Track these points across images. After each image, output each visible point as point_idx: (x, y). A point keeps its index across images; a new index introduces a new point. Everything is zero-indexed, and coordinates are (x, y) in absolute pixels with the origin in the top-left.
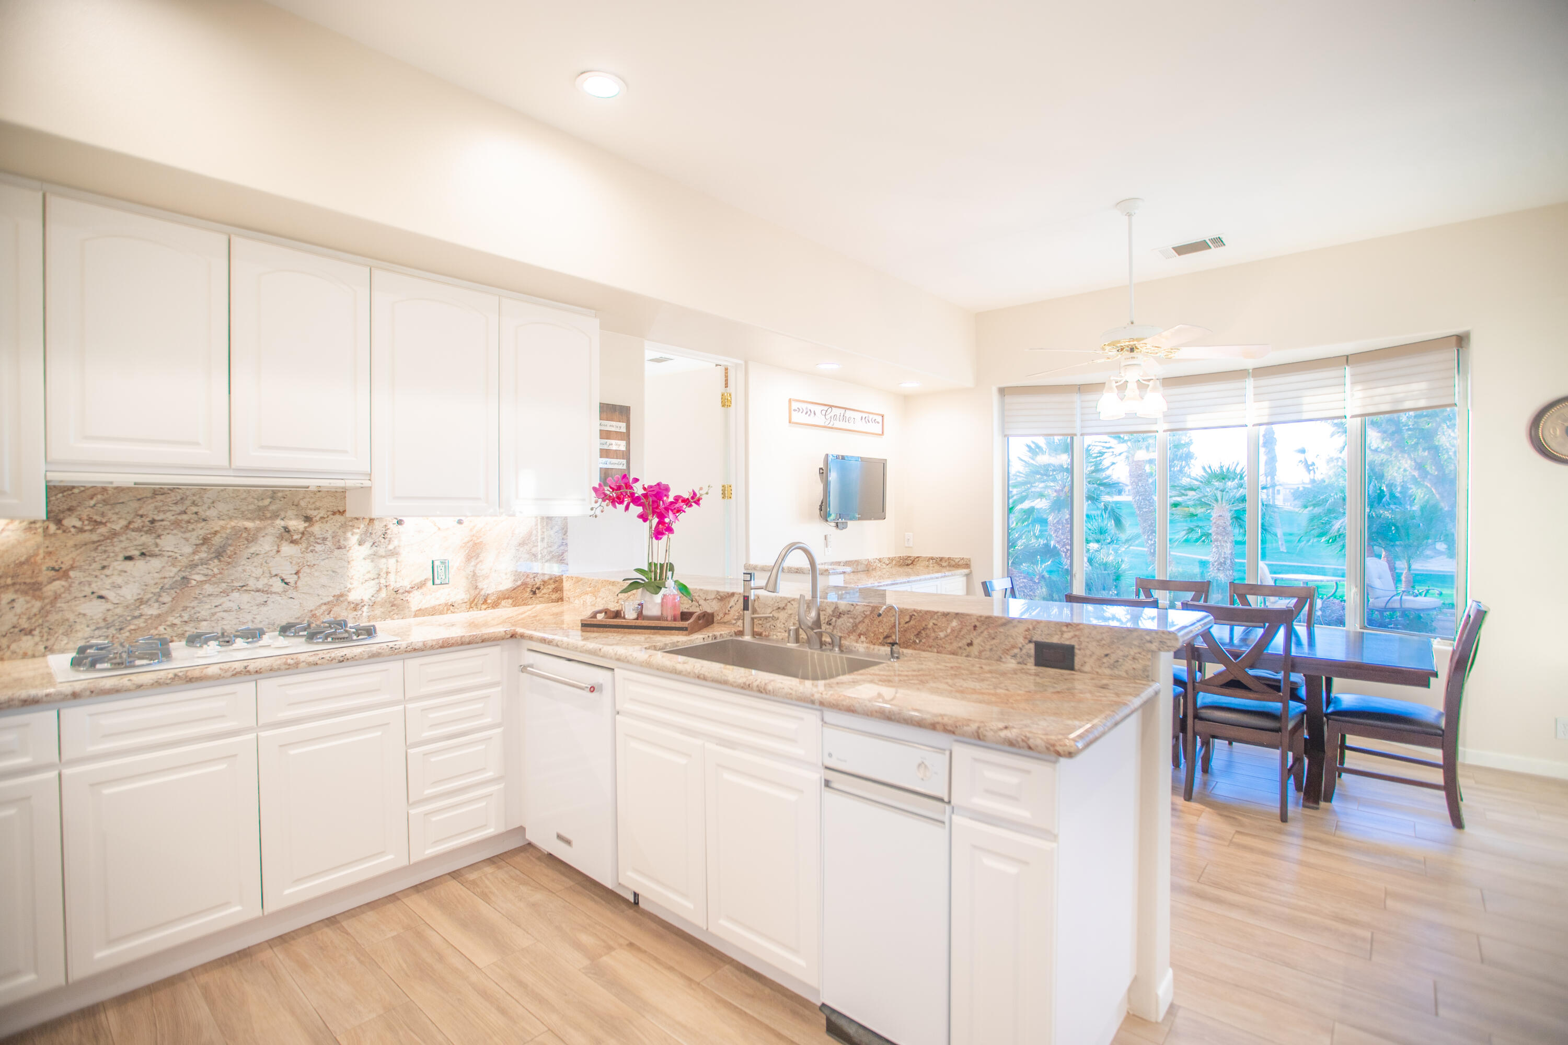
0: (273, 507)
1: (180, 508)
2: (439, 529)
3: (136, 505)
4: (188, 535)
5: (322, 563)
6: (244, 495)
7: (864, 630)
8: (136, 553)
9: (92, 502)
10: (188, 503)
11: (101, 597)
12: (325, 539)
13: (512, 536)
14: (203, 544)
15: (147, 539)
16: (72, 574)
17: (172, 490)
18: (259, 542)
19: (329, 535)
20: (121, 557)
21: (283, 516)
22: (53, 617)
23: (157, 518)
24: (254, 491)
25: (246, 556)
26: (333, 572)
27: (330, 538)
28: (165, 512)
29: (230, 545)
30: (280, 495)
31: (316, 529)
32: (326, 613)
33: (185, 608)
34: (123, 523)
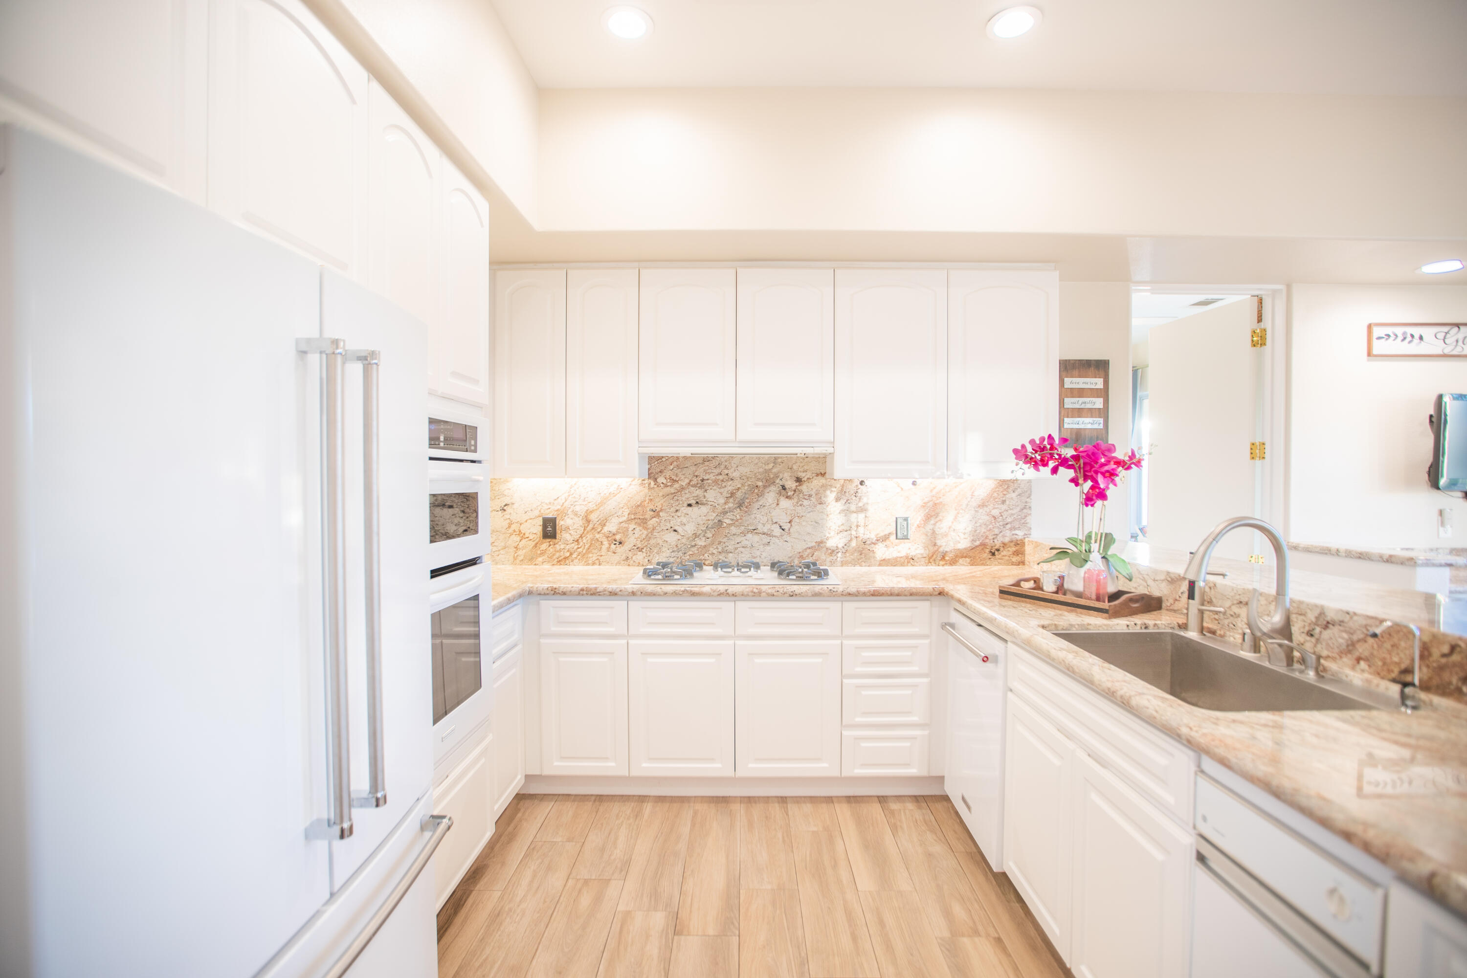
0: (775, 470)
1: (717, 471)
2: (902, 489)
3: (694, 468)
4: (722, 490)
5: (808, 515)
6: (757, 461)
7: (1366, 654)
8: (693, 502)
9: (672, 467)
10: (722, 467)
11: (675, 531)
12: (810, 496)
13: (972, 498)
14: (731, 497)
15: (699, 492)
16: (661, 514)
17: (713, 458)
18: (765, 497)
19: (813, 493)
20: (685, 505)
21: (781, 477)
22: (652, 542)
23: (705, 478)
24: (763, 458)
25: (757, 507)
26: (816, 523)
27: (814, 495)
28: (709, 473)
29: (747, 498)
30: (780, 460)
31: (804, 488)
32: (810, 555)
33: (720, 543)
34: (687, 481)
